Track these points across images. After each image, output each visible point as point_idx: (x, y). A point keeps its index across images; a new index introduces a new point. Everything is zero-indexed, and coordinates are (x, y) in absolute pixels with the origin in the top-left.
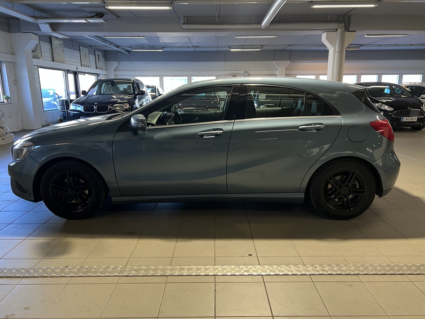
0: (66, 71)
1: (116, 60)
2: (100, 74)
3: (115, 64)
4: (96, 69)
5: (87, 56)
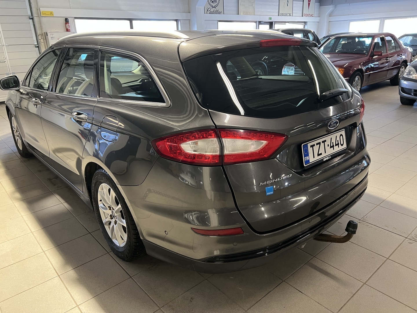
0: (257, 22)
2: (307, 22)
4: (303, 16)
5: (290, 3)
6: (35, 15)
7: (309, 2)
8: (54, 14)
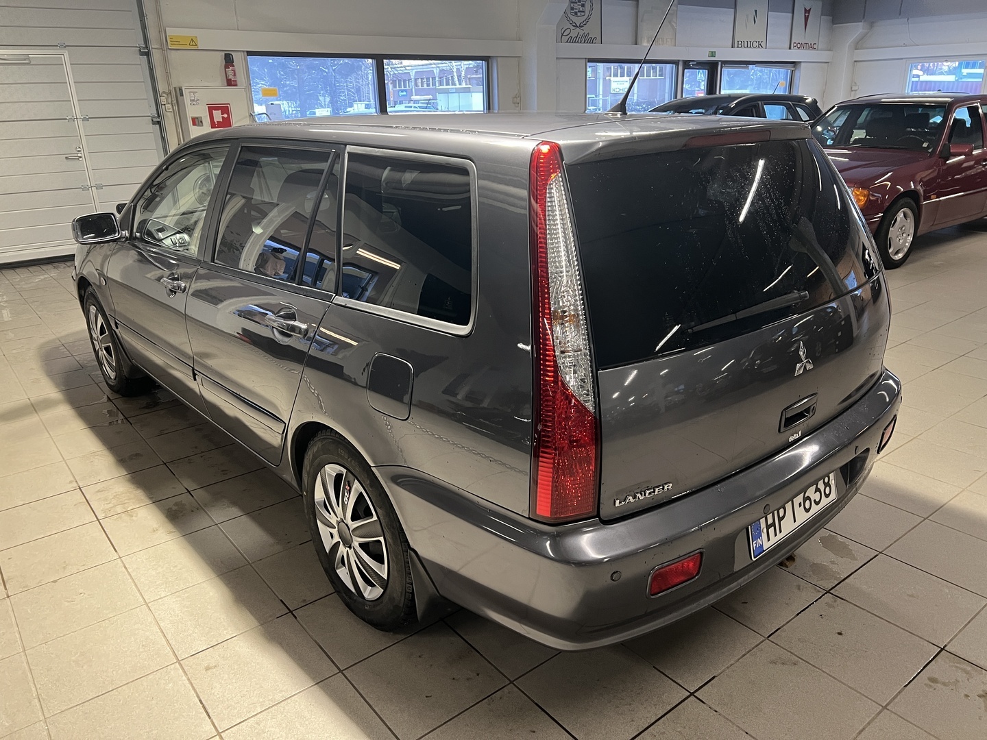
0: (681, 64)
1: (862, 17)
2: (800, 62)
3: (856, 30)
4: (790, 49)
5: (761, 18)
6: (154, 45)
7: (805, 13)
8: (199, 44)
